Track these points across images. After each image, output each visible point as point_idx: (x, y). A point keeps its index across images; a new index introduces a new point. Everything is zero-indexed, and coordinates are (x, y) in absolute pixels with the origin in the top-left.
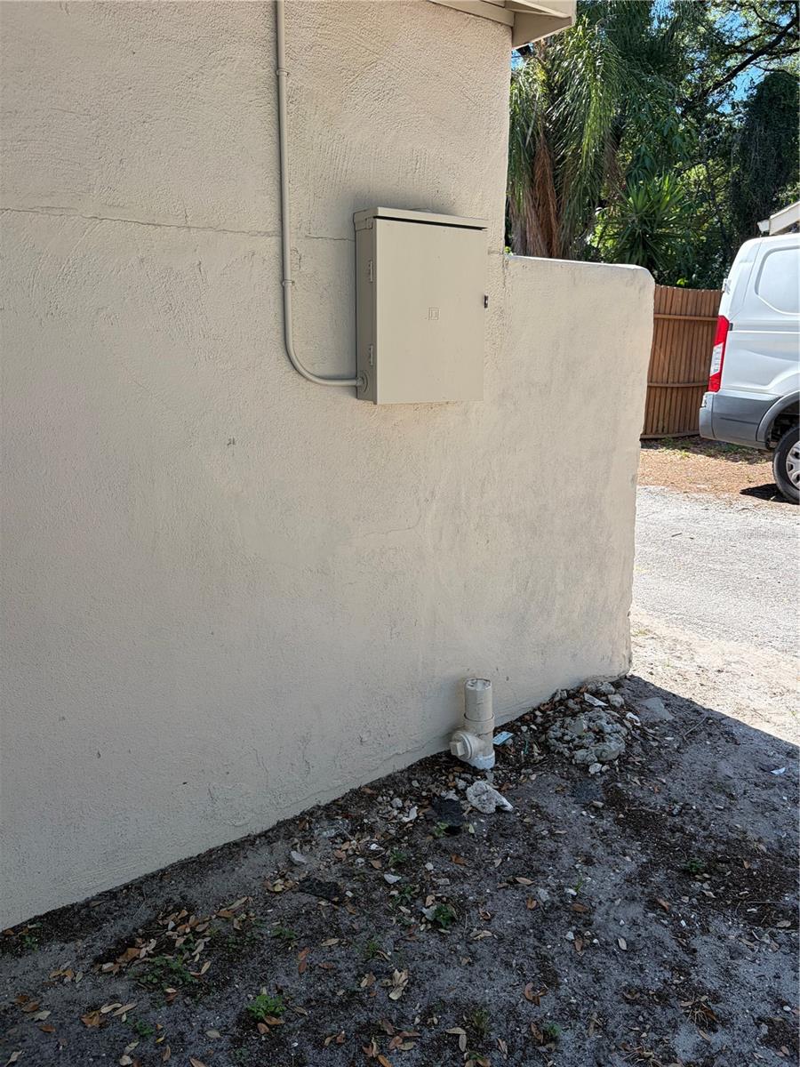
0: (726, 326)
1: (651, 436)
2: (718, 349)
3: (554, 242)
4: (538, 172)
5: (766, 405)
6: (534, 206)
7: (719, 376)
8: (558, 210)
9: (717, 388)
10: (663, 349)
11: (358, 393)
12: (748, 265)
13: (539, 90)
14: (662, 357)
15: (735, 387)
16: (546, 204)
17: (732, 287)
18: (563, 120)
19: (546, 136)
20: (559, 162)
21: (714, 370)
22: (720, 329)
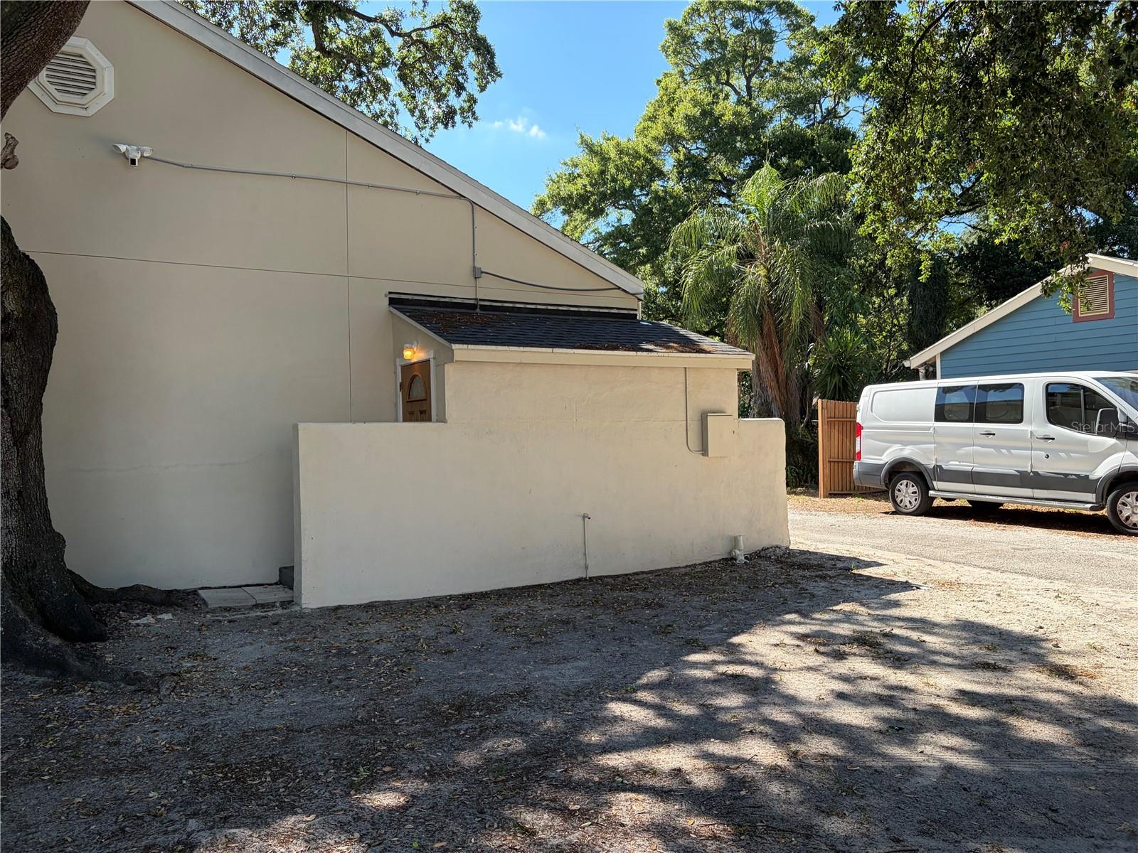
0: (860, 428)
1: (846, 492)
2: (858, 439)
3: (779, 372)
4: (765, 330)
5: (881, 466)
6: (764, 349)
7: (860, 453)
8: (781, 351)
9: (860, 458)
10: (848, 439)
11: (703, 455)
12: (867, 398)
13: (762, 281)
14: (848, 443)
15: (868, 458)
16: (772, 348)
17: (861, 409)
18: (778, 300)
19: (769, 307)
20: (779, 323)
21: (857, 449)
22: (858, 429)
